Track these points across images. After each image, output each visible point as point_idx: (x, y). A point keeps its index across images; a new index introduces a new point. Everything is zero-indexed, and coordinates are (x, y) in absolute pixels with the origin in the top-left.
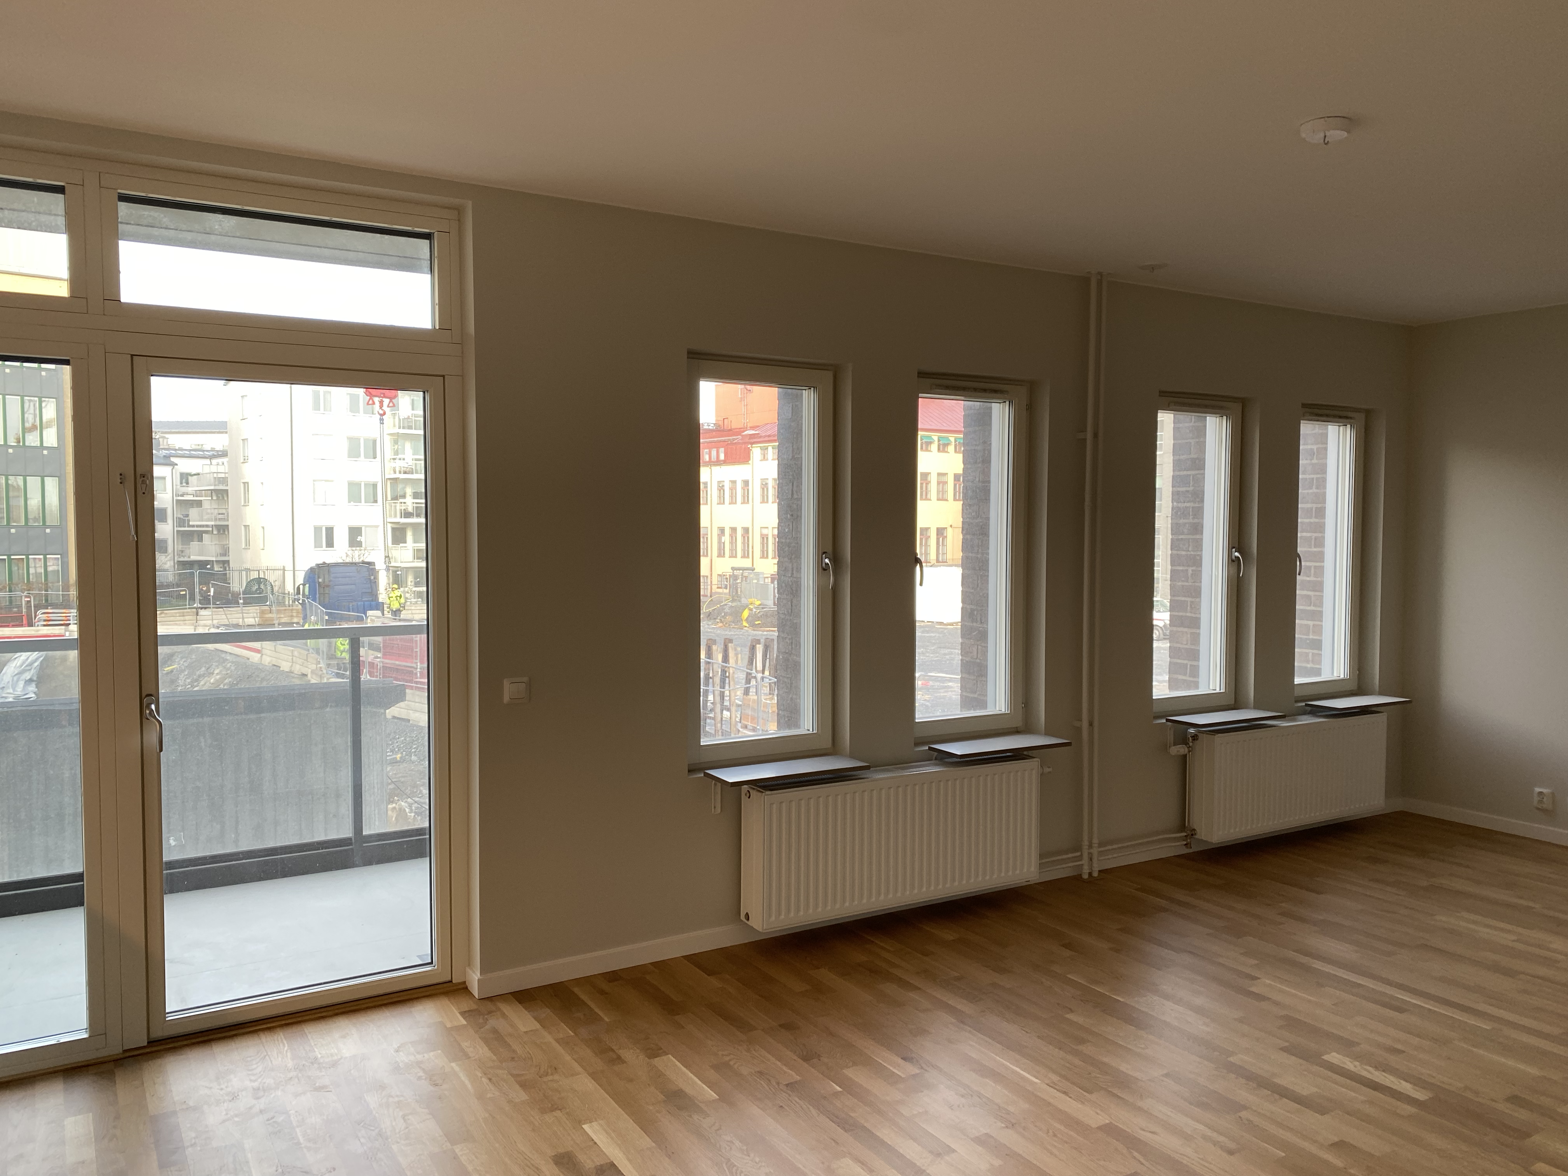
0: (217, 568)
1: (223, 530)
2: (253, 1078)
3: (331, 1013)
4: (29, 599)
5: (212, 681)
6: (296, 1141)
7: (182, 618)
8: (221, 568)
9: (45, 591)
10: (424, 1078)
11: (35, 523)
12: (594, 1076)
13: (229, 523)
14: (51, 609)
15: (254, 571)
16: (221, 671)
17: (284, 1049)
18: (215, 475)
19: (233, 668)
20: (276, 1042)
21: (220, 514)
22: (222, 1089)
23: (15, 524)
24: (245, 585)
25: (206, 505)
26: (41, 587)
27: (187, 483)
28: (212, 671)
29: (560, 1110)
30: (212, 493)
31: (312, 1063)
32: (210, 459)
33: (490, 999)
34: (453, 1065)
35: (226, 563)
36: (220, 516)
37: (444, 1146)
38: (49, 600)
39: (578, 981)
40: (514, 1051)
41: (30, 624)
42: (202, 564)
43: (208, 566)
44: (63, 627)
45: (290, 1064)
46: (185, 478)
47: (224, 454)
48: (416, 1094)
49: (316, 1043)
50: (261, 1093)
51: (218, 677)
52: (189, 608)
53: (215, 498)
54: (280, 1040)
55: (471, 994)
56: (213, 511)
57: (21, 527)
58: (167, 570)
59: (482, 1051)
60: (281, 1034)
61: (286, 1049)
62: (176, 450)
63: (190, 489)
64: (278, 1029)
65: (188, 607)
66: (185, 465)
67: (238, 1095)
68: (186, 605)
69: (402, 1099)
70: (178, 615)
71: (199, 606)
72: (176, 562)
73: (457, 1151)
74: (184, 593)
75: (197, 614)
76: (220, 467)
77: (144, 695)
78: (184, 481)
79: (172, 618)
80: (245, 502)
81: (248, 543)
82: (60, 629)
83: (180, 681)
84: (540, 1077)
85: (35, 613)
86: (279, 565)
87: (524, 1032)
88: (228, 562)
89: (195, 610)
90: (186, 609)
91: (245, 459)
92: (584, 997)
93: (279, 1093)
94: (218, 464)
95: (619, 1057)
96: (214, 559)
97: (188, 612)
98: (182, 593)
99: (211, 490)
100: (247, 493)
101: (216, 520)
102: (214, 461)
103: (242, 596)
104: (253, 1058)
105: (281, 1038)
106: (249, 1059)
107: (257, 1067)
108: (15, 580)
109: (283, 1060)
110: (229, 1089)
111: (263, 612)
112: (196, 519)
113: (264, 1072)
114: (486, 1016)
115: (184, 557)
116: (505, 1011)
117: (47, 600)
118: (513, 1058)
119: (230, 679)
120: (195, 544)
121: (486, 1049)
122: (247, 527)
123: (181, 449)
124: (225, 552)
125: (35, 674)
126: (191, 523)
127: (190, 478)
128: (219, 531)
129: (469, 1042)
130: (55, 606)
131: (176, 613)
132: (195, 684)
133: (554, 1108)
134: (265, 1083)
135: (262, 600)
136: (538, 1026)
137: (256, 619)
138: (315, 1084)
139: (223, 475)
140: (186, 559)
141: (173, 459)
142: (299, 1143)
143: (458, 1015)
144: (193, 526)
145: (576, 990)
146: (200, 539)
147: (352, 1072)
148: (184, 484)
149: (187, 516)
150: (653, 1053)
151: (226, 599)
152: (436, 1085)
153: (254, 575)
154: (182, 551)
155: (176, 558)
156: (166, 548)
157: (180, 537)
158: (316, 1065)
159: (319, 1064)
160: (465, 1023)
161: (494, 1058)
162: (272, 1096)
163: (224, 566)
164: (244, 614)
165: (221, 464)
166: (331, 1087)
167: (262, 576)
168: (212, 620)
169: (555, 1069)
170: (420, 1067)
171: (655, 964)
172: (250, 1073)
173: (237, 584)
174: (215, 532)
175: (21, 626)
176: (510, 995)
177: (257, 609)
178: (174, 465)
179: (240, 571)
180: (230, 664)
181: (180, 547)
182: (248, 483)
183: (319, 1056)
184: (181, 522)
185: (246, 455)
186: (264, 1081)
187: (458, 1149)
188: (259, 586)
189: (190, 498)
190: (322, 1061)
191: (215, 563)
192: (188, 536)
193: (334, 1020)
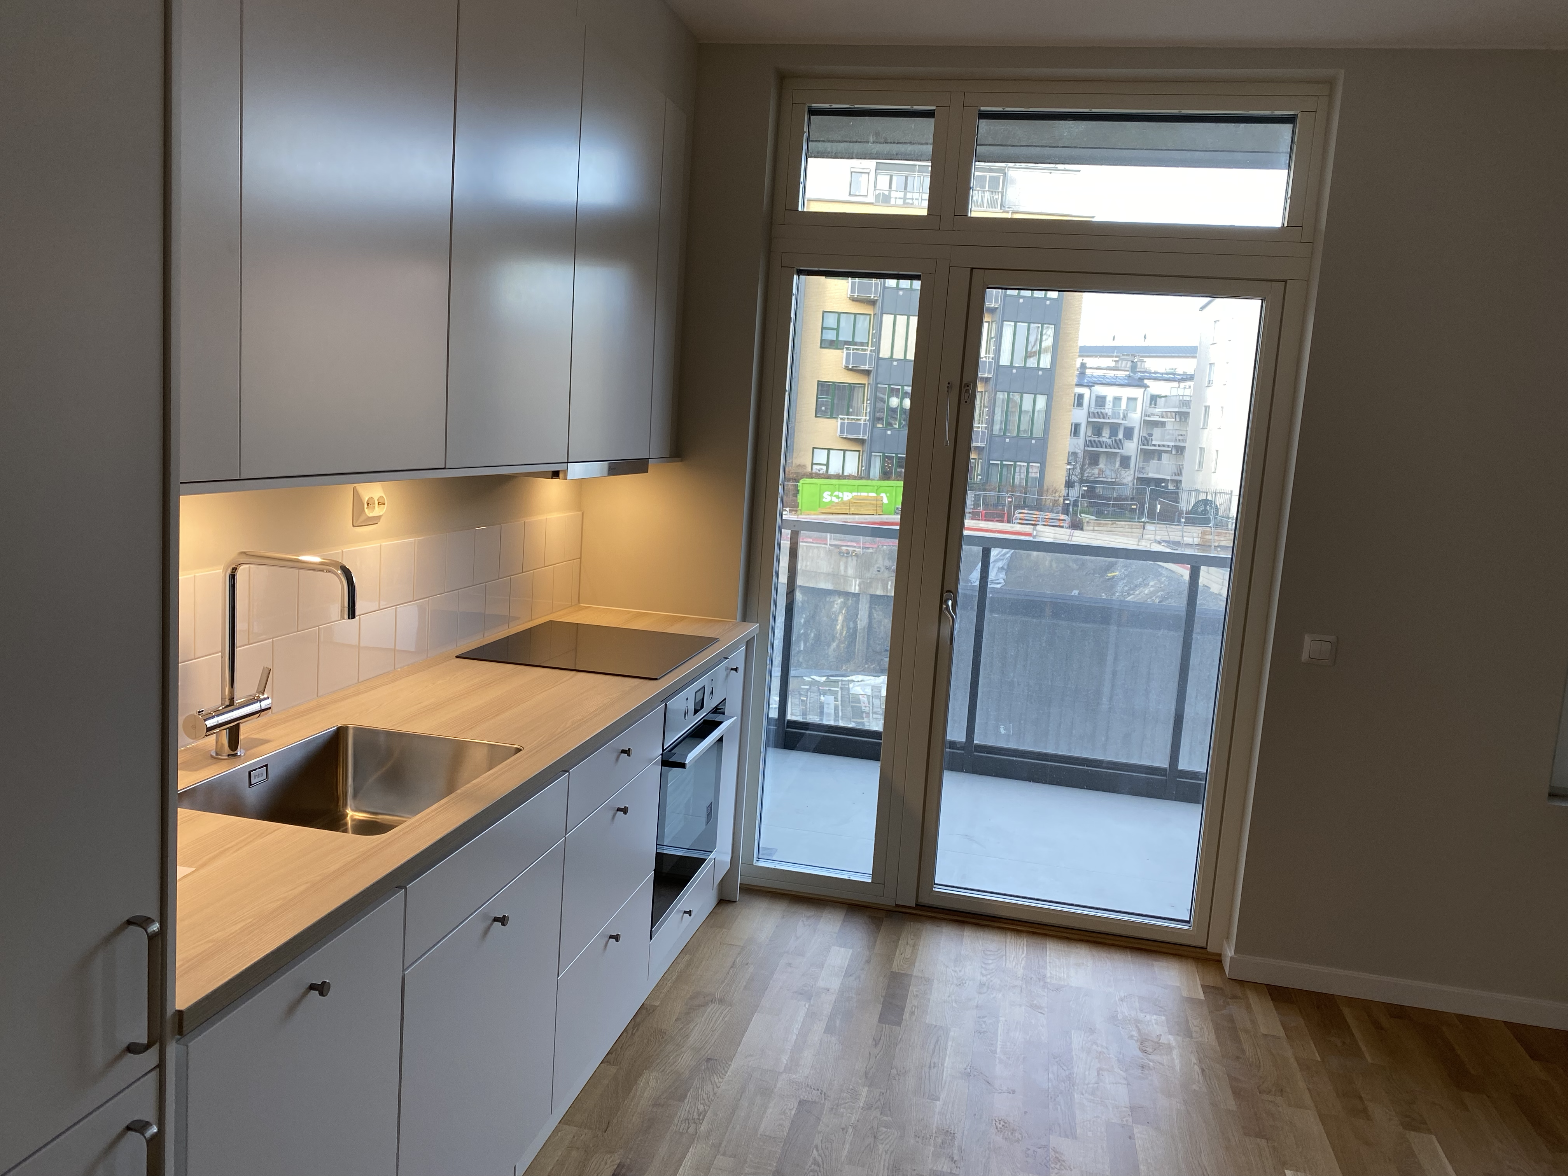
0: (1171, 487)
1: (1180, 450)
2: (984, 972)
3: (1075, 937)
4: (1011, 500)
5: (1146, 592)
6: (993, 1049)
7: (1130, 530)
8: (1174, 486)
9: (1025, 494)
10: (1136, 1038)
11: (1025, 434)
12: (1323, 1118)
13: (1187, 445)
14: (1027, 510)
15: (1202, 492)
16: (1155, 584)
17: (1021, 955)
18: (1181, 398)
19: (1166, 583)
20: (1018, 946)
21: (1180, 435)
22: (955, 971)
23: (1009, 435)
24: (1192, 505)
25: (1169, 427)
26: (1022, 491)
27: (1155, 404)
28: (1148, 583)
29: (1267, 1139)
30: (1176, 414)
31: (1040, 979)
32: (1179, 382)
33: (1241, 983)
34: (1171, 1037)
35: (1178, 483)
36: (1180, 438)
37: (1124, 1119)
38: (1027, 502)
39: (1351, 1001)
40: (1243, 1051)
41: (1009, 522)
42: (1158, 482)
43: (1163, 485)
44: (1032, 527)
45: (1020, 972)
46: (1154, 399)
47: (1190, 378)
48: (1120, 1052)
49: (1051, 961)
50: (985, 989)
51: (1152, 589)
52: (1138, 522)
53: (1178, 420)
54: (1022, 945)
55: (1222, 968)
56: (1174, 431)
57: (1013, 437)
58: (1127, 485)
59: (1209, 1037)
60: (1025, 940)
61: (1023, 956)
62: (1150, 373)
63: (1157, 410)
64: (1025, 935)
65: (1136, 520)
66: (1156, 387)
67: (965, 983)
68: (1135, 519)
69: (1105, 1051)
70: (1127, 527)
71: (1147, 520)
72: (1136, 477)
73: (1136, 1130)
74: (1135, 507)
75: (1144, 528)
76: (1185, 390)
77: (945, 589)
78: (1153, 402)
79: (1121, 529)
80: (1204, 425)
81: (1201, 464)
82: (1030, 528)
83: (1118, 588)
84: (1260, 1093)
85: (1014, 512)
86: (1228, 490)
87: (1263, 1034)
88: (1181, 481)
89: (1142, 524)
90: (1135, 522)
91: (1209, 383)
92: (1351, 1020)
93: (1000, 995)
94: (1185, 388)
95: (1365, 1110)
96: (1169, 478)
97: (1136, 525)
98: (1133, 507)
99: (1176, 412)
100: (1207, 416)
101: (1176, 440)
102: (1182, 385)
103: (1184, 515)
104: (992, 953)
105: (1024, 944)
106: (989, 953)
107: (992, 963)
108: (1004, 482)
109: (1016, 967)
110: (961, 974)
111: (1204, 533)
112: (1158, 439)
113: (996, 970)
114: (1229, 1000)
115: (1143, 473)
116: (1252, 1002)
117: (1024, 502)
118: (1238, 1057)
119: (1162, 593)
120: (1154, 463)
121: (1213, 1036)
122: (1202, 449)
123: (1155, 373)
124: (1180, 473)
125: (1006, 564)
126: (1154, 443)
127: (1158, 399)
128: (1177, 451)
129: (1199, 1020)
130: (1031, 508)
131: (1125, 525)
132: (1132, 592)
133: (1260, 1135)
134: (992, 981)
135: (1205, 522)
136: (1281, 1033)
137: (1195, 539)
138: (1033, 1001)
139: (1188, 398)
140: (1145, 476)
141: (1146, 382)
142: (994, 1052)
143: (1200, 987)
144: (1155, 445)
145: (1346, 1011)
146: (1160, 459)
147: (1071, 1003)
148: (1153, 406)
149: (1151, 435)
150: (1413, 1123)
151: (1169, 517)
152: (1145, 1052)
153: (1202, 497)
154: (1143, 468)
155: (1136, 474)
156: (1129, 464)
157: (1143, 455)
158: (1041, 983)
159: (1045, 982)
160: (1203, 998)
161: (1218, 1049)
162: (992, 996)
163: (1177, 485)
164: (1184, 533)
165: (1187, 387)
166: (1046, 1010)
167: (1209, 498)
168: (1155, 535)
169: (1282, 1090)
170: (1137, 1026)
171: (1461, 1018)
172: (983, 966)
173: (1186, 503)
174: (1174, 452)
175: (1002, 521)
176: (1264, 986)
177: (1199, 530)
178: (1146, 387)
179: (1190, 491)
180: (1165, 578)
181: (1141, 463)
182: (1209, 406)
183: (1049, 975)
184: (1146, 440)
185: (1211, 379)
186: (992, 979)
187: (1137, 1130)
188: (1205, 507)
189: (1157, 419)
190: (1048, 980)
191: (1170, 482)
192: (1149, 455)
193: (1078, 946)
